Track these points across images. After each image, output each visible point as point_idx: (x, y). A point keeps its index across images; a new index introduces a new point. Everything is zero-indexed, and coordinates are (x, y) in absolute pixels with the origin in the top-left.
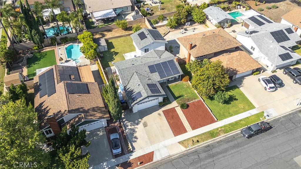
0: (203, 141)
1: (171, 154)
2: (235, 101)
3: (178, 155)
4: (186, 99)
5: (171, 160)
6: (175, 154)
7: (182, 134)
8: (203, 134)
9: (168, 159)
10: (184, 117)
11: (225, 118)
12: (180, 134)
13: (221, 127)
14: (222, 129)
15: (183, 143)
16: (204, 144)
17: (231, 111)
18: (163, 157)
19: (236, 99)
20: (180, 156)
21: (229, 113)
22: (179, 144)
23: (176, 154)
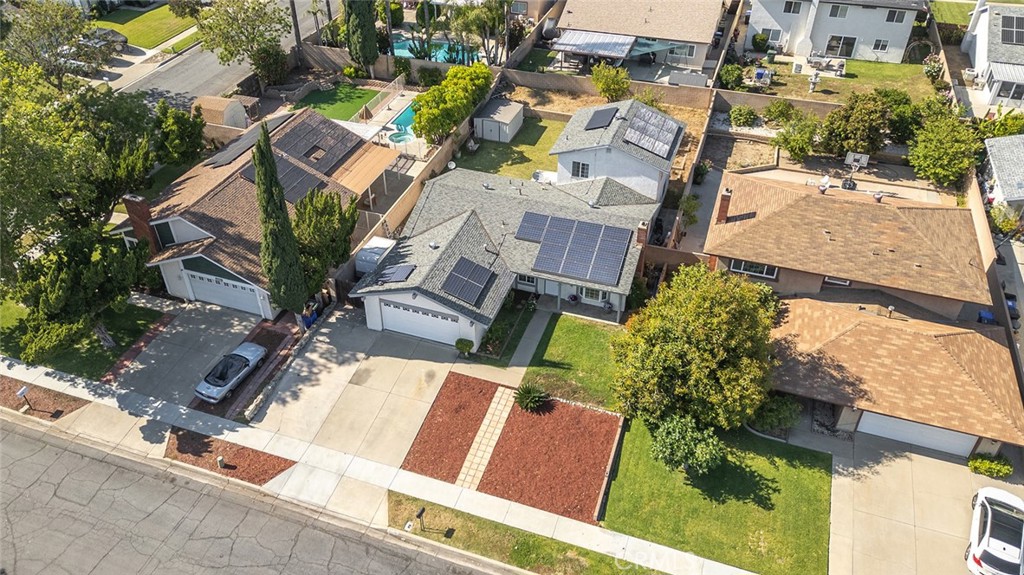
0: (468, 548)
1: (329, 507)
2: (752, 506)
3: (344, 525)
4: (570, 385)
5: (309, 523)
6: (340, 516)
7: (432, 476)
8: (496, 526)
9: (307, 513)
10: (498, 432)
11: (638, 533)
12: (422, 471)
13: (585, 553)
14: (582, 559)
15: (399, 503)
16: (461, 556)
17: (692, 528)
18: (301, 497)
19: (765, 503)
20: (345, 533)
21: (676, 531)
22: (386, 497)
23: (344, 517)
